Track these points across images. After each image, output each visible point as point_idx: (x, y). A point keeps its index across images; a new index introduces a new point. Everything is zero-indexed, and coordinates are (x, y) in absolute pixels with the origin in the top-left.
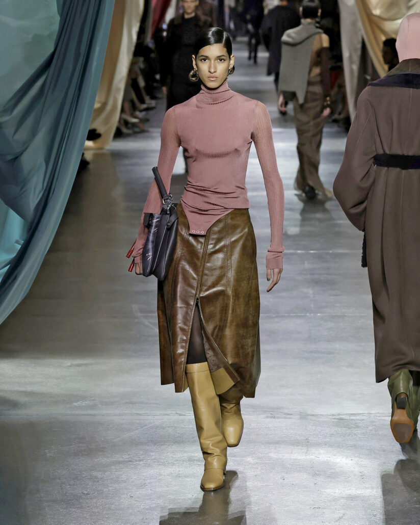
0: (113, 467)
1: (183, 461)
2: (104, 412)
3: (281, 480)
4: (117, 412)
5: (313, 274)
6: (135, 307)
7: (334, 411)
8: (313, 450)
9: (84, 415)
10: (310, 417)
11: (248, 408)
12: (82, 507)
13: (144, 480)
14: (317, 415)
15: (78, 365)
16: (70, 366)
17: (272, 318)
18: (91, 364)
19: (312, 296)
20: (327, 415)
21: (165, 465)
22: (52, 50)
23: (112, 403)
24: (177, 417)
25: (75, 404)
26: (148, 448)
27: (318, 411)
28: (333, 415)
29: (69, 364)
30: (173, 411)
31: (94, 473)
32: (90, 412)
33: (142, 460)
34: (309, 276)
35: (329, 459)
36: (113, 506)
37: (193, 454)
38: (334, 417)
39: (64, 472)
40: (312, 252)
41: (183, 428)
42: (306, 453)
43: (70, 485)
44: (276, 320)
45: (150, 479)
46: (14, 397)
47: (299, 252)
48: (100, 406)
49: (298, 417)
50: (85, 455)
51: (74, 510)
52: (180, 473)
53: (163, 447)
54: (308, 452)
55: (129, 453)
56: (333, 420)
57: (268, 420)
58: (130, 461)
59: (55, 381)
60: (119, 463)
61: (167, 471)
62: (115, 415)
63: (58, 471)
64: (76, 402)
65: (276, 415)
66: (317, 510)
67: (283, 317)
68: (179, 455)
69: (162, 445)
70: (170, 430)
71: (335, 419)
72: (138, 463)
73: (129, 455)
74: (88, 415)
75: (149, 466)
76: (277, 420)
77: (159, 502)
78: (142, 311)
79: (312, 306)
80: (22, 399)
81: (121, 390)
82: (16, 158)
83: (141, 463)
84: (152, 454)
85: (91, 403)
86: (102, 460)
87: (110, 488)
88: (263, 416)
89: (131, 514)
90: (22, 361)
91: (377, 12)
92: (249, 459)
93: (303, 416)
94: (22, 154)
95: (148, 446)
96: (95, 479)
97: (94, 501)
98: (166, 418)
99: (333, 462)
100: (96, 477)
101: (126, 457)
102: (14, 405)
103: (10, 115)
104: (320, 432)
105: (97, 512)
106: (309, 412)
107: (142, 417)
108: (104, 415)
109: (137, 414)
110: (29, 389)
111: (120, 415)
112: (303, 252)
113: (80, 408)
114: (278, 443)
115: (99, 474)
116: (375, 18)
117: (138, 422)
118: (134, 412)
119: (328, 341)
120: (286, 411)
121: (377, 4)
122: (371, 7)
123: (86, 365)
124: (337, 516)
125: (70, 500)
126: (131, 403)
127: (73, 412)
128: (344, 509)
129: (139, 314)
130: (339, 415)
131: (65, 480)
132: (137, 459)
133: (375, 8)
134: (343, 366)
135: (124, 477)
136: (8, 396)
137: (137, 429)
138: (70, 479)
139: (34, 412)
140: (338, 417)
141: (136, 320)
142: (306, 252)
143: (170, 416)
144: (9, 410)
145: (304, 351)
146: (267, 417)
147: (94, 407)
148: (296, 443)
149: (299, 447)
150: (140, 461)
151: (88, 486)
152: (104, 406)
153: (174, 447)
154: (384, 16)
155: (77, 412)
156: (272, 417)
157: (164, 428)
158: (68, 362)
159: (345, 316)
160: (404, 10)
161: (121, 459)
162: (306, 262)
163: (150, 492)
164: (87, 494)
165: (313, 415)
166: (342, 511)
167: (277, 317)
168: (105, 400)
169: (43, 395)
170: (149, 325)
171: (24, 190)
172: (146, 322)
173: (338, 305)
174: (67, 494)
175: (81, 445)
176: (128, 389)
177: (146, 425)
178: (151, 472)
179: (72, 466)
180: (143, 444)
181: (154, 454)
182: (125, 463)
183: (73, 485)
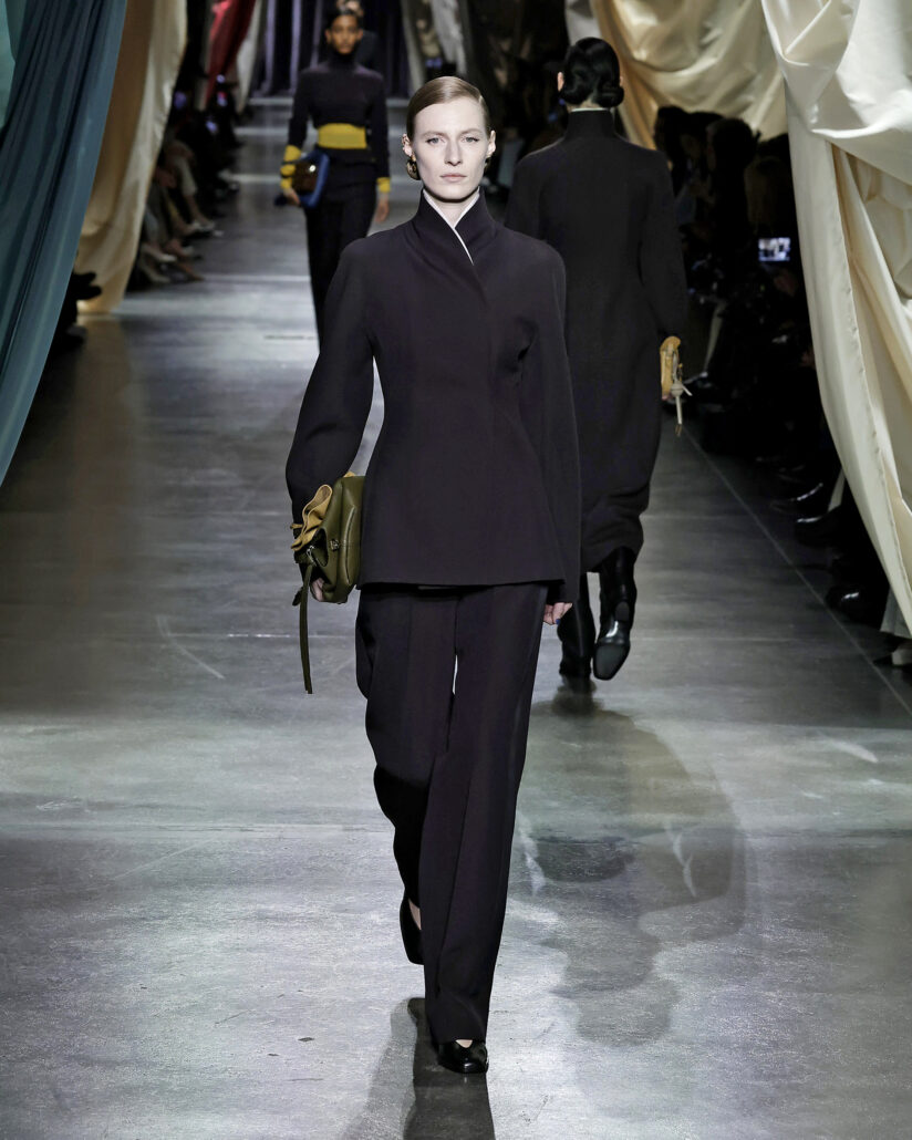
0: (109, 930)
1: (246, 919)
2: (96, 823)
4: (120, 823)
6: (162, 620)
9: (56, 828)
12: (47, 1008)
13: (168, 955)
15: (48, 733)
16: (30, 734)
18: (75, 730)
21: (210, 928)
23: (111, 807)
24: (237, 835)
25: (41, 808)
26: (177, 893)
29: (30, 731)
30: (229, 822)
31: (74, 942)
32: (68, 823)
33: (166, 917)
36: (108, 1006)
37: (263, 907)
39: (15, 939)
41: (246, 855)
43: (26, 964)
45: (181, 954)
48: (87, 811)
50: (56, 906)
51: (30, 1012)
52: (239, 942)
53: (208, 892)
55: (142, 903)
58: (144, 919)
60: (123, 921)
61: (213, 939)
62: (117, 830)
64: (41, 804)
66: (503, 1016)
68: (237, 908)
69: (206, 888)
70: (222, 860)
72: (157, 922)
73: (142, 907)
74: (64, 829)
75: (180, 928)
77: (196, 998)
78: (176, 628)
81: (132, 780)
83: (165, 922)
84: (185, 905)
85: (70, 806)
86: (89, 916)
87: (103, 971)
89: (141, 1022)
91: (641, 54)
92: (374, 917)
95: (179, 888)
96: (73, 954)
97: (72, 995)
98: (214, 836)
100: (76, 950)
101: (134, 911)
105: (77, 1017)
107: (166, 834)
108: (95, 830)
109: (160, 828)
111: (127, 829)
113: (49, 815)
115: (82, 945)
116: (638, 68)
117: (160, 843)
118: (154, 823)
121: (643, 39)
122: (631, 45)
123: (65, 732)
124: (539, 1026)
125: (23, 993)
127: (36, 823)
128: (553, 1015)
129: (169, 634)
131: (15, 955)
132: (157, 915)
133: (638, 48)
135: (130, 950)
137: (158, 858)
138: (25, 953)
141: (163, 646)
143: (222, 833)
147: (76, 813)
150: (162, 918)
151: (61, 967)
152: (95, 813)
153: (230, 892)
154: (655, 62)
155: (43, 823)
157: (209, 856)
158: (27, 727)
160: (693, 51)
161: (125, 915)
163: (180, 978)
164: (58, 982)
166: (550, 1019)
168: (97, 800)
170: (190, 655)
172: (183, 649)
174: (19, 982)
175: (48, 887)
176: (145, 780)
177: (175, 850)
178: (182, 940)
179: (31, 927)
180: (168, 885)
181: (189, 905)
182: (131, 922)
183: (31, 964)
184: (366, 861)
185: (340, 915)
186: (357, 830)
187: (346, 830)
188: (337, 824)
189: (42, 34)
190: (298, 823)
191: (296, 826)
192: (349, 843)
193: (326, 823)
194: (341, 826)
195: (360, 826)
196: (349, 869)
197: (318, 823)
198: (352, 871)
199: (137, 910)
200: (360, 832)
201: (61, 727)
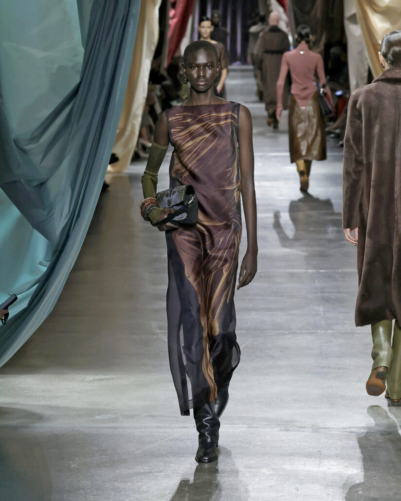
0: (134, 478)
2: (126, 425)
3: (295, 491)
4: (138, 425)
5: (323, 293)
6: (154, 324)
7: (346, 424)
8: (326, 462)
9: (106, 428)
10: (322, 430)
11: (263, 421)
14: (329, 428)
16: (92, 381)
17: (285, 334)
18: (113, 379)
19: (322, 313)
20: (339, 428)
22: (78, 80)
23: (133, 417)
25: (98, 417)
26: (167, 459)
27: (330, 424)
28: (344, 428)
29: (92, 379)
30: (191, 424)
31: (117, 484)
32: (112, 425)
33: (162, 471)
34: (319, 295)
35: (341, 470)
38: (345, 430)
39: (88, 483)
40: (322, 271)
42: (319, 465)
43: (94, 495)
44: (289, 336)
46: (39, 411)
47: (310, 271)
48: (121, 419)
49: (310, 430)
50: (108, 466)
53: (182, 459)
54: (321, 464)
55: (149, 464)
56: (344, 433)
57: (282, 433)
58: (151, 472)
59: (78, 395)
60: (140, 474)
62: (136, 428)
63: (82, 482)
64: (98, 415)
65: (289, 428)
67: (295, 333)
69: (181, 457)
71: (345, 432)
72: (158, 474)
73: (150, 466)
74: (110, 428)
75: (169, 477)
76: (290, 433)
78: (161, 328)
79: (323, 323)
80: (47, 413)
81: (142, 403)
82: (42, 184)
83: (161, 474)
84: (171, 465)
85: (113, 416)
86: (123, 471)
87: (132, 498)
88: (278, 429)
90: (46, 376)
92: (264, 470)
93: (316, 429)
94: (48, 180)
95: (168, 457)
96: (117, 490)
98: (184, 430)
99: (344, 474)
100: (119, 488)
101: (146, 468)
102: (40, 418)
103: (36, 143)
104: (332, 444)
106: (322, 425)
108: (125, 428)
109: (157, 427)
110: (53, 403)
111: (140, 428)
112: (314, 271)
113: (102, 421)
114: (292, 455)
115: (121, 485)
117: (157, 434)
118: (154, 425)
119: (339, 357)
120: (299, 424)
123: (108, 379)
126: (151, 416)
127: (96, 425)
129: (158, 331)
130: (350, 428)
131: (88, 490)
132: (158, 470)
134: (353, 381)
135: (145, 488)
136: (33, 410)
137: (157, 442)
138: (93, 490)
139: (58, 425)
140: (348, 430)
141: (155, 337)
142: (316, 271)
143: (188, 429)
144: (35, 423)
145: (315, 366)
146: (281, 430)
147: (116, 420)
148: (309, 455)
149: (312, 459)
150: (160, 472)
151: (111, 497)
152: (125, 420)
155: (100, 425)
156: (285, 430)
157: (182, 441)
158: (90, 378)
159: (354, 333)
161: (142, 471)
162: (316, 281)
165: (325, 428)
167: (289, 333)
168: (125, 414)
169: (67, 409)
171: (52, 213)
173: (347, 322)
175: (103, 456)
176: (149, 403)
177: (166, 438)
179: (95, 477)
180: (162, 455)
181: (173, 465)
182: (145, 474)
183: (97, 495)
184: (260, 443)
185: (248, 470)
186: (255, 427)
187: (249, 427)
188: (244, 424)
189: (96, 38)
190: (225, 424)
191: (224, 425)
192: (251, 434)
193: (239, 424)
194: (246, 426)
195: (255, 426)
196: (251, 447)
197: (236, 424)
198: (253, 448)
199: (148, 468)
200: (256, 428)
201: (107, 377)
